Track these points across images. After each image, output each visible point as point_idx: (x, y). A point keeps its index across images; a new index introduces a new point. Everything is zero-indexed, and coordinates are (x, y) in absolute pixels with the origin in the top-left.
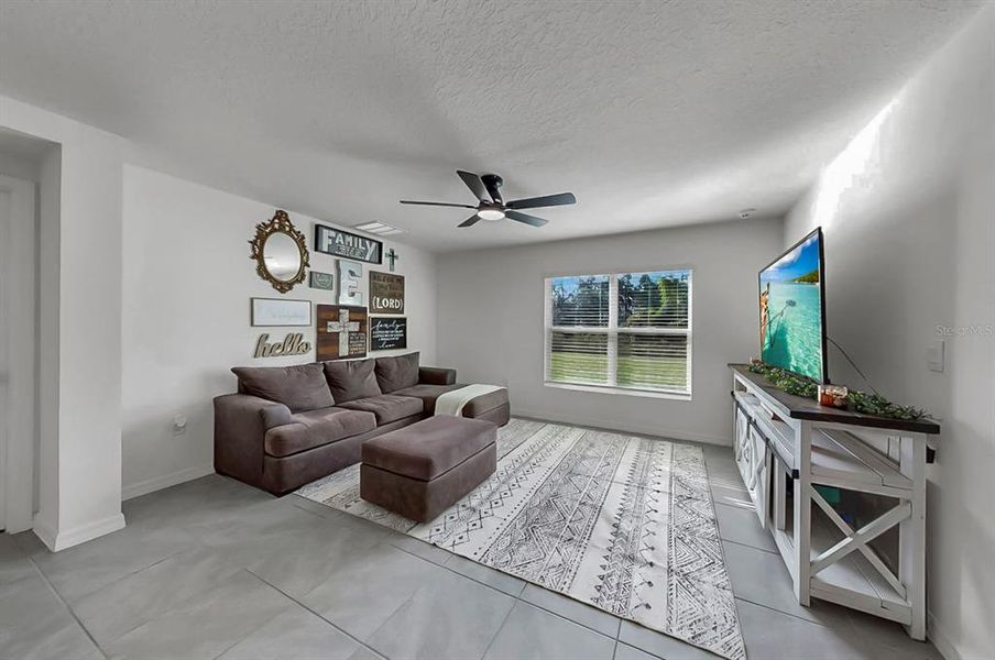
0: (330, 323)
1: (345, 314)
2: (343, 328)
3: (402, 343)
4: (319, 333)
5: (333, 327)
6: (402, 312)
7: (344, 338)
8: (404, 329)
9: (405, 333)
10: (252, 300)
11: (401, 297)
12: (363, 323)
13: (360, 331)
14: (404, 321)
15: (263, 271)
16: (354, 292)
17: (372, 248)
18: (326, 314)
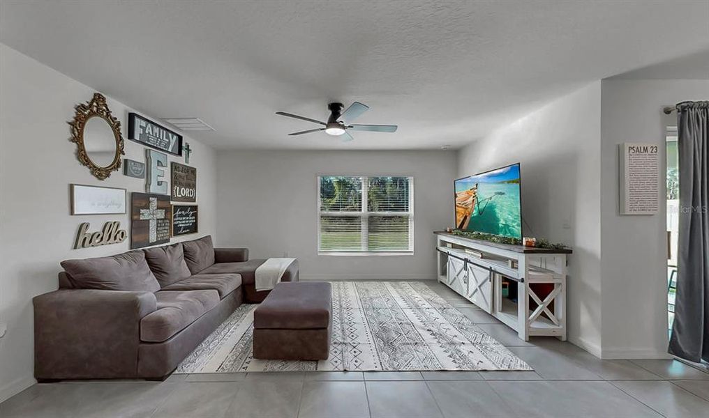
0: (142, 211)
1: (154, 202)
2: (152, 214)
3: (194, 229)
4: (132, 221)
5: (145, 215)
6: (195, 201)
7: (153, 225)
8: (195, 215)
9: (196, 219)
10: (71, 187)
11: (194, 186)
12: (167, 210)
13: (165, 219)
14: (195, 208)
15: (83, 156)
16: (161, 181)
17: (174, 140)
18: (138, 202)
